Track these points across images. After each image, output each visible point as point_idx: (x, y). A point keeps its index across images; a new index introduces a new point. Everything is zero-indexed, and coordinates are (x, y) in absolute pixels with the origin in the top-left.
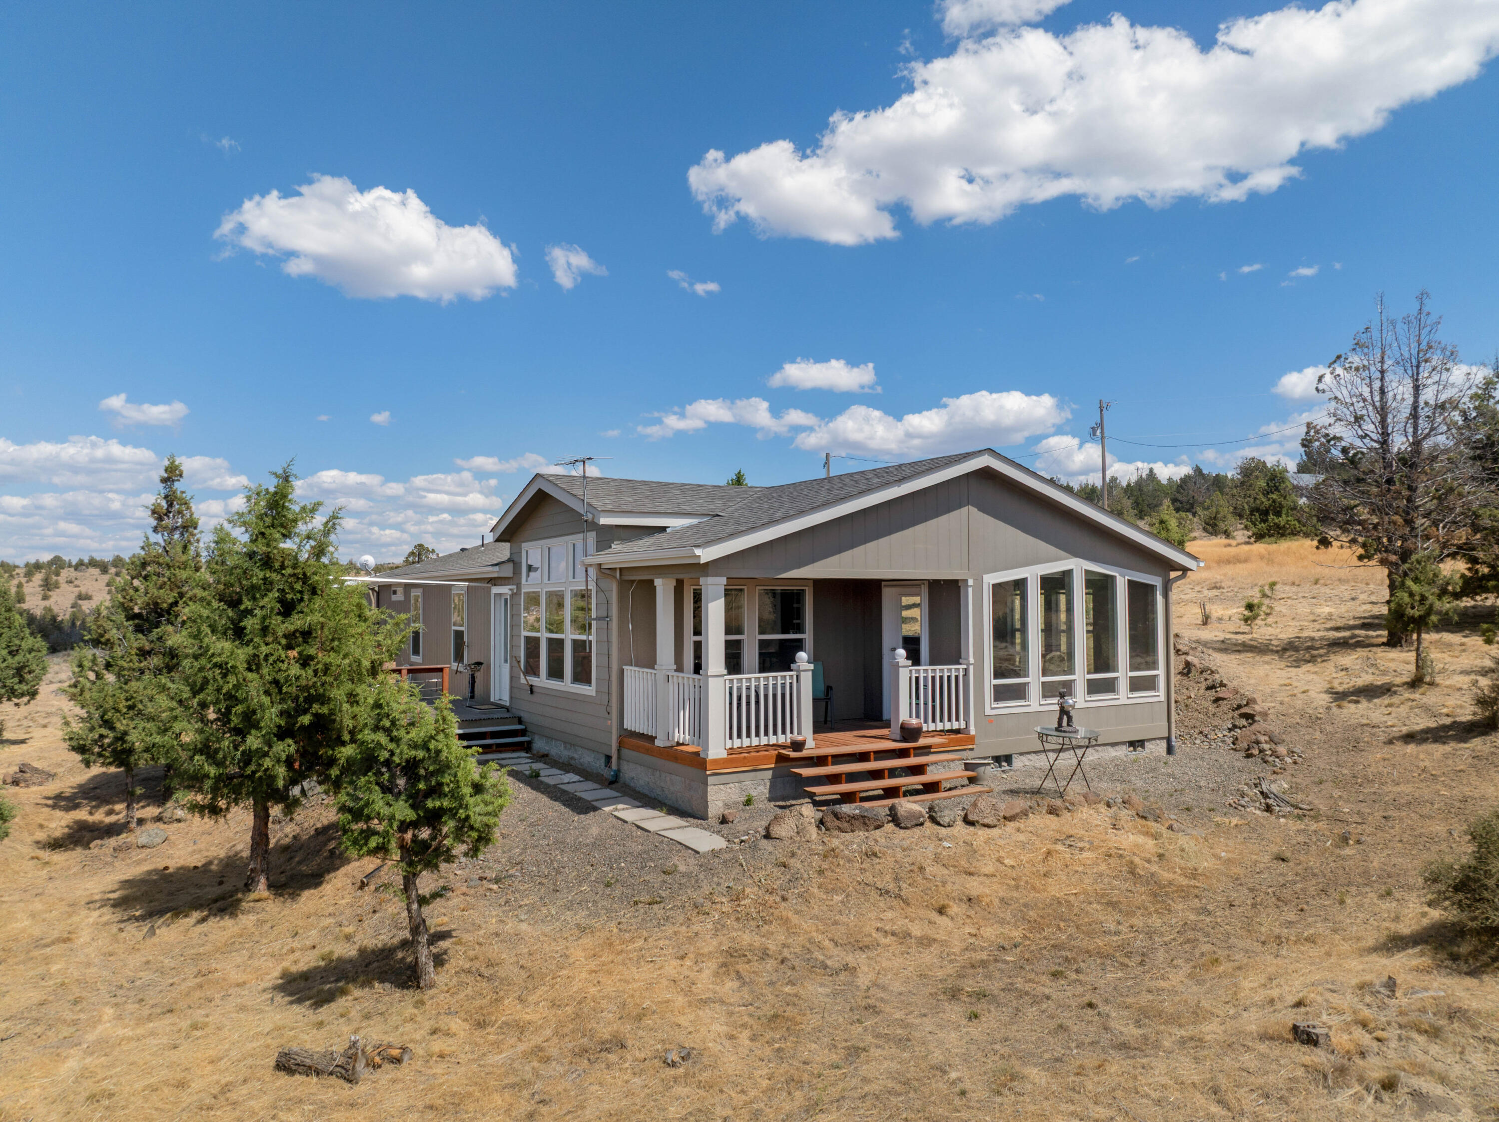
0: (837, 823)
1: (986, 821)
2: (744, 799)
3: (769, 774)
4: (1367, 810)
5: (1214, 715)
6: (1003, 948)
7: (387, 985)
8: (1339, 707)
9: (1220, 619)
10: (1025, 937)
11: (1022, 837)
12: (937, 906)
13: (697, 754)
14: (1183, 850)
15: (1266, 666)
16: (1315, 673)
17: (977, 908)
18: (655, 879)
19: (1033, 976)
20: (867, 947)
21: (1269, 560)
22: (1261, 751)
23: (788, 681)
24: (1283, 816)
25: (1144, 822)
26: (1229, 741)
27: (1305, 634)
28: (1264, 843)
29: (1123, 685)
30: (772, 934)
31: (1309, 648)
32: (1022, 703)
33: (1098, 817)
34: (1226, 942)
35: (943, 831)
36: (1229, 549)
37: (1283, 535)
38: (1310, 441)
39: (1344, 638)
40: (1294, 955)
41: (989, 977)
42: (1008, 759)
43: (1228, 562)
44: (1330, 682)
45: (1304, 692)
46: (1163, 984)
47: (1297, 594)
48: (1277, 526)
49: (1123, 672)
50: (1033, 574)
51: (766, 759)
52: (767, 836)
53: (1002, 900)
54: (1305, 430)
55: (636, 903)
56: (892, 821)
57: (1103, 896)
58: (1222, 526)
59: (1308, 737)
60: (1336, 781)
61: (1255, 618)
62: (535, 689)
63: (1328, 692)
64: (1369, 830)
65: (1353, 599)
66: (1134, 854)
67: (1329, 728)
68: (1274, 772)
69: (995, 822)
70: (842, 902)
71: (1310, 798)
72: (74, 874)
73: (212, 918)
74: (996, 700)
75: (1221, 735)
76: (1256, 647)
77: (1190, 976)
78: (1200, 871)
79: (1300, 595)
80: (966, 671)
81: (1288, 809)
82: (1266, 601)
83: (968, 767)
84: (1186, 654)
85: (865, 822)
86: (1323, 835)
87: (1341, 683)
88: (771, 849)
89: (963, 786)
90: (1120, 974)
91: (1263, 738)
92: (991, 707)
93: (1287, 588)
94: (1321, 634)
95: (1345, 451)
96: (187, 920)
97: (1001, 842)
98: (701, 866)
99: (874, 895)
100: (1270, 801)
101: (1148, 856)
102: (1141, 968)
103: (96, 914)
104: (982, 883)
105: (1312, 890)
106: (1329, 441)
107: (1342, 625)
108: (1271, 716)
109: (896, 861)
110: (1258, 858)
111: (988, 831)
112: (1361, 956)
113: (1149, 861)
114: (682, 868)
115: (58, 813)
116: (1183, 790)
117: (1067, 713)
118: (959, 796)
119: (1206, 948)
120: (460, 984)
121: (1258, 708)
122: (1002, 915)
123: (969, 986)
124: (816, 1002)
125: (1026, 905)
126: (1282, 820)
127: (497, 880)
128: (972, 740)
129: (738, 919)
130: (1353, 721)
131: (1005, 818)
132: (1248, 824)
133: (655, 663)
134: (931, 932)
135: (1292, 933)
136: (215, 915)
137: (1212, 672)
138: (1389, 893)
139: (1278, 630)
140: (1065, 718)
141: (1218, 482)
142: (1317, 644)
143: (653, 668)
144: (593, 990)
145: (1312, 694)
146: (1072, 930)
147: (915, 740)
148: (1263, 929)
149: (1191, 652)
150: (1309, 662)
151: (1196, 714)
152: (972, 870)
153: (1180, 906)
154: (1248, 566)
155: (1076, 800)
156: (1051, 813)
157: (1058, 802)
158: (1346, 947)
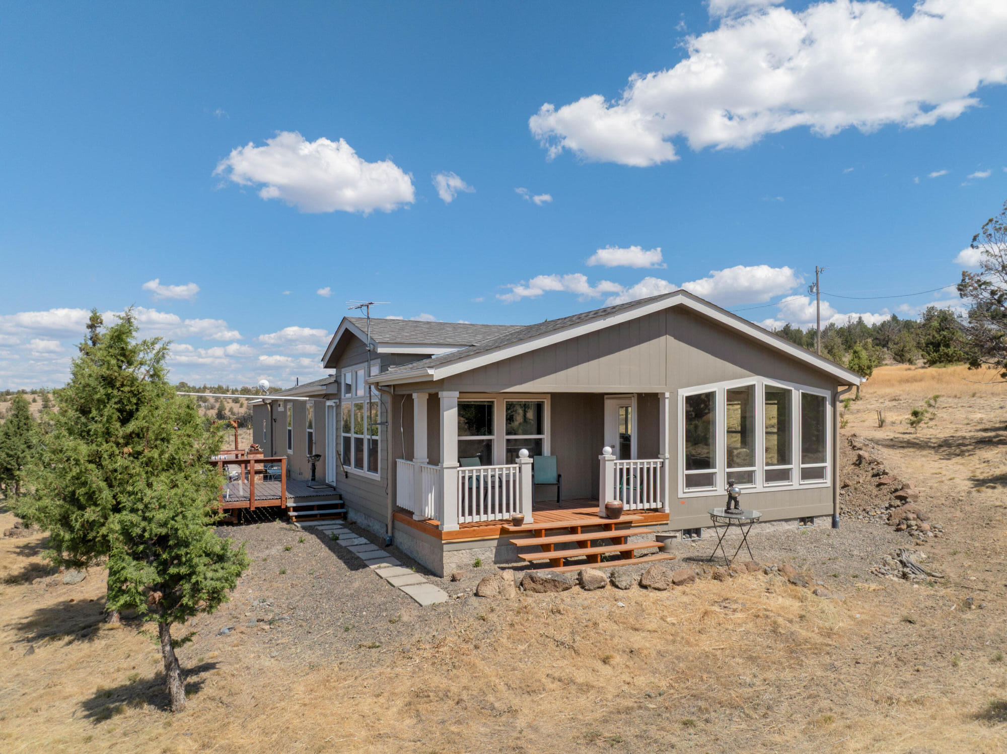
0: (533, 585)
1: (657, 585)
2: (473, 562)
3: (495, 543)
4: (992, 579)
5: (876, 496)
6: (649, 696)
7: (152, 707)
8: (979, 491)
9: (893, 423)
10: (671, 687)
11: (685, 599)
12: (602, 657)
13: (437, 526)
14: (823, 612)
15: (924, 459)
16: (962, 464)
17: (636, 659)
18: (382, 625)
19: (666, 724)
20: (534, 691)
21: (939, 379)
22: (909, 526)
23: (512, 471)
24: (917, 583)
25: (794, 587)
26: (885, 517)
27: (959, 434)
28: (896, 606)
29: (796, 474)
30: (458, 677)
31: (959, 445)
32: (710, 488)
33: (754, 582)
34: (842, 698)
35: (621, 593)
36: (909, 372)
37: (950, 361)
38: (965, 286)
39: (989, 437)
40: (902, 716)
41: (628, 723)
42: (697, 531)
43: (907, 381)
44: (973, 472)
45: (951, 479)
46: (777, 738)
47: (957, 404)
48: (947, 355)
49: (796, 465)
50: (720, 389)
51: (492, 532)
52: (476, 595)
53: (659, 652)
54: (961, 278)
55: (360, 646)
56: (579, 584)
57: (745, 651)
58: (908, 356)
59: (949, 516)
60: (968, 553)
61: (919, 422)
62: (349, 475)
63: (970, 479)
64: (990, 596)
65: (1001, 408)
66: (779, 615)
67: (968, 508)
68: (917, 544)
69: (665, 586)
70: (524, 651)
71: (943, 567)
72: (16, 602)
73: (76, 642)
74: (687, 486)
75: (879, 513)
76: (917, 444)
77: (804, 732)
78: (835, 631)
79: (959, 405)
80: (663, 464)
81: (923, 576)
82: (931, 410)
83: (659, 539)
84: (860, 449)
85: (555, 584)
86: (950, 600)
87: (982, 473)
88: (476, 604)
89: (653, 554)
90: (744, 726)
91: (911, 516)
92: (683, 491)
93: (950, 400)
94: (972, 434)
95: (993, 293)
96: (60, 642)
97: (668, 603)
98: (420, 617)
99: (551, 645)
100: (907, 570)
101: (791, 617)
102: (763, 721)
103: (5, 634)
104: (644, 638)
105: (930, 652)
106: (980, 286)
107: (989, 427)
108: (921, 498)
109: (575, 618)
110: (889, 620)
111: (658, 593)
112: (964, 722)
113: (791, 621)
114: (405, 618)
115: (21, 558)
116: (836, 558)
117: (735, 499)
118: (645, 562)
119: (825, 704)
120: (204, 709)
121: (910, 492)
122: (656, 666)
123: (609, 731)
124: (473, 742)
125: (678, 658)
126: (916, 586)
127: (271, 623)
128: (667, 516)
129: (433, 664)
130: (989, 503)
131: (674, 583)
132: (885, 590)
133: (413, 457)
134: (591, 679)
135: (903, 695)
136: (79, 640)
137: (878, 463)
138: (999, 659)
139: (938, 431)
140: (733, 503)
141: (908, 325)
142: (967, 442)
143: (412, 460)
144: (296, 722)
145: (957, 481)
146: (712, 681)
147: (617, 517)
148: (879, 689)
149: (864, 448)
150: (958, 455)
151: (862, 495)
152: (638, 626)
153: (812, 662)
154: (923, 384)
155: (738, 568)
156: (715, 579)
157: (722, 570)
158: (951, 711)
